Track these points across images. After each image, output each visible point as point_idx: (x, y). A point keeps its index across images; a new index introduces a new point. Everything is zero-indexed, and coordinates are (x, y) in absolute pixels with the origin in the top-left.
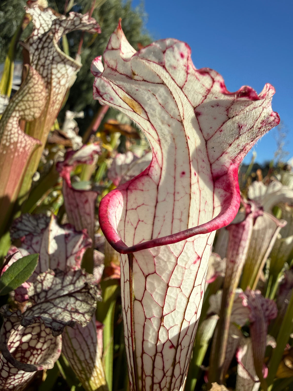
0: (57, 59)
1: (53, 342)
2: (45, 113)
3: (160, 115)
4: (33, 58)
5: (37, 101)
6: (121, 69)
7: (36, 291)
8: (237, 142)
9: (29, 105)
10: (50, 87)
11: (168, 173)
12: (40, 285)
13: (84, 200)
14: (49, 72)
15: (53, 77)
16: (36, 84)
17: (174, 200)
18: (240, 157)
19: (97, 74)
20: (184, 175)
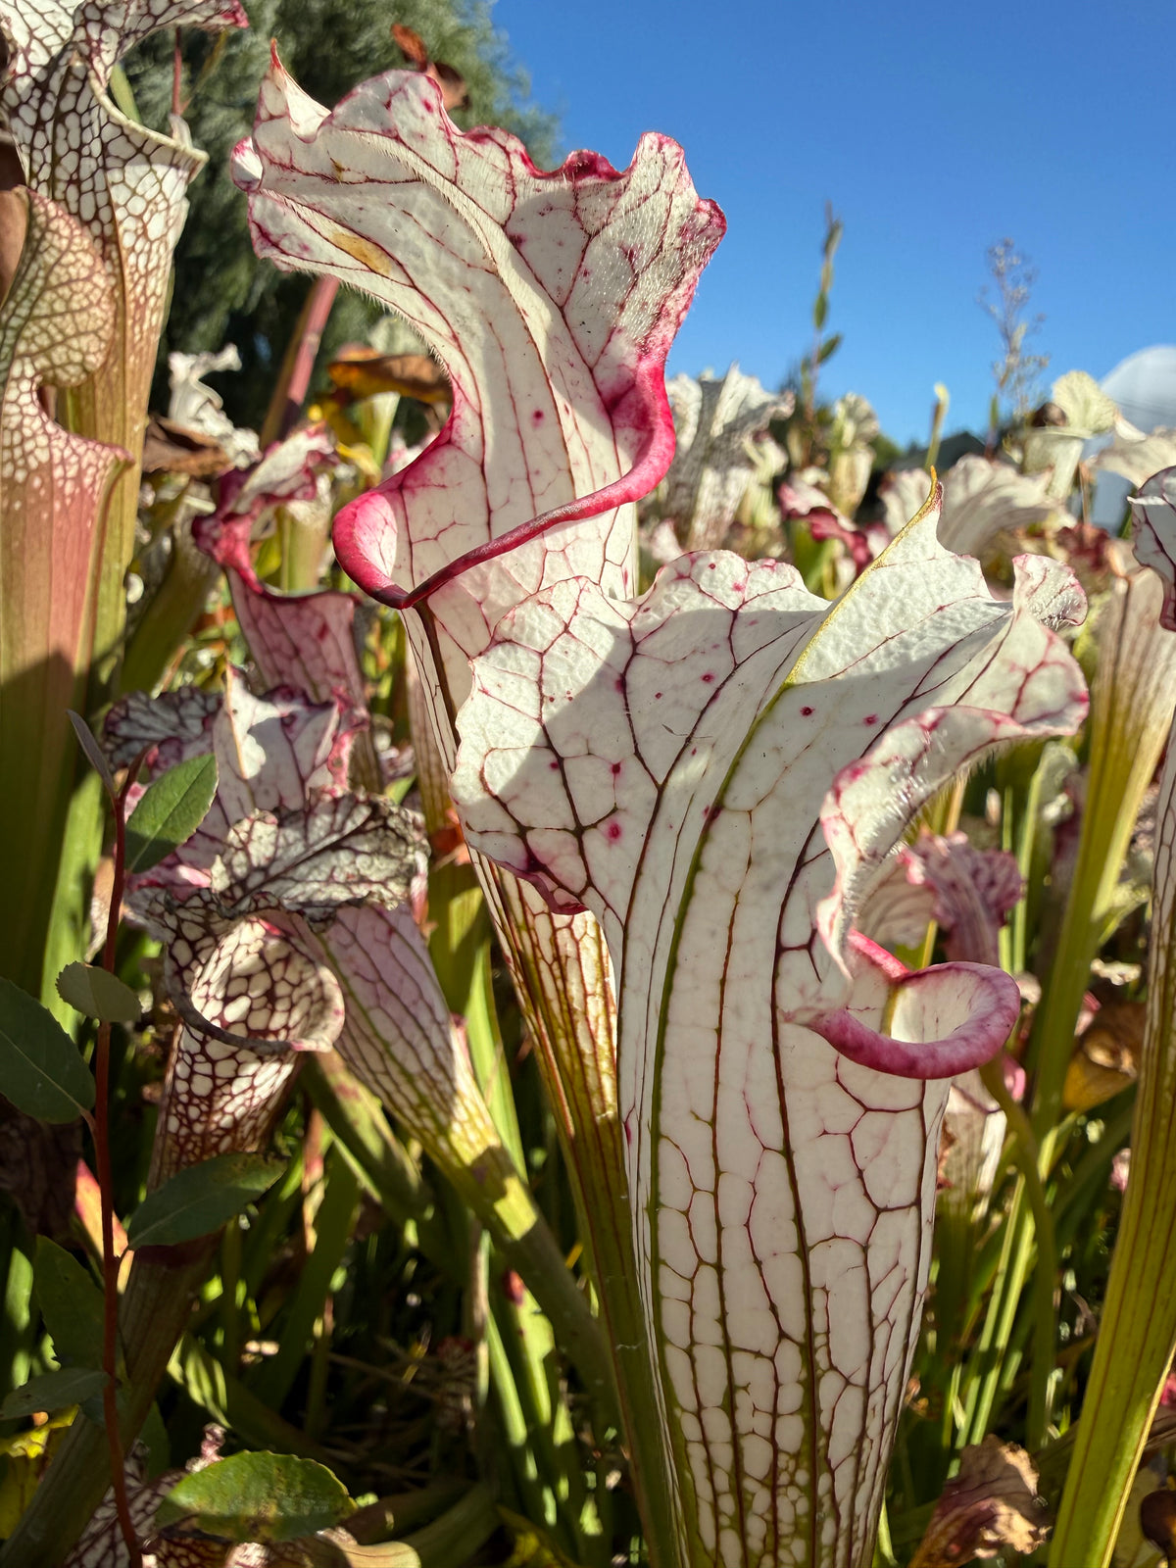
0: (119, 148)
1: (315, 997)
2: (117, 348)
3: (437, 264)
4: (31, 160)
5: (82, 310)
6: (303, 162)
7: (233, 876)
8: (637, 295)
9: (61, 331)
10: (114, 255)
11: (499, 424)
12: (240, 858)
13: (315, 628)
14: (102, 199)
15: (120, 214)
16: (68, 250)
17: (533, 496)
18: (660, 336)
19: (249, 185)
20: (541, 421)
